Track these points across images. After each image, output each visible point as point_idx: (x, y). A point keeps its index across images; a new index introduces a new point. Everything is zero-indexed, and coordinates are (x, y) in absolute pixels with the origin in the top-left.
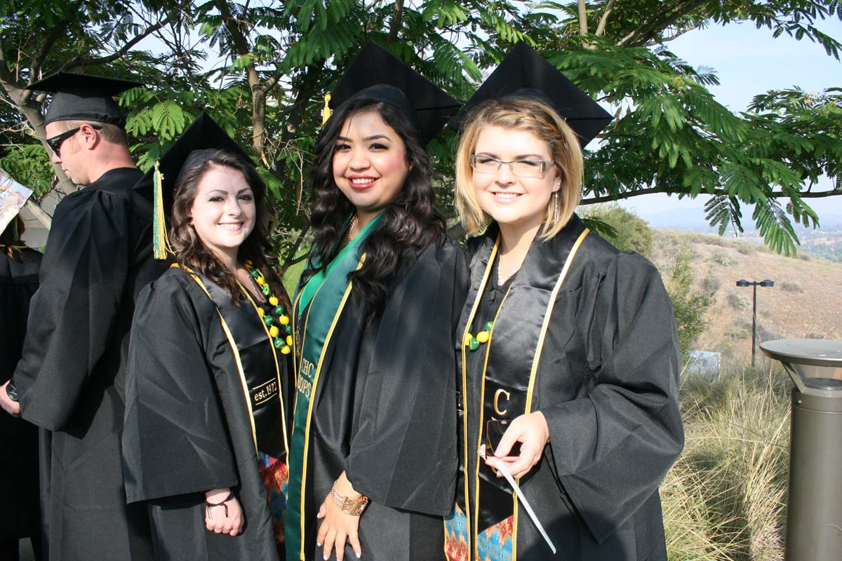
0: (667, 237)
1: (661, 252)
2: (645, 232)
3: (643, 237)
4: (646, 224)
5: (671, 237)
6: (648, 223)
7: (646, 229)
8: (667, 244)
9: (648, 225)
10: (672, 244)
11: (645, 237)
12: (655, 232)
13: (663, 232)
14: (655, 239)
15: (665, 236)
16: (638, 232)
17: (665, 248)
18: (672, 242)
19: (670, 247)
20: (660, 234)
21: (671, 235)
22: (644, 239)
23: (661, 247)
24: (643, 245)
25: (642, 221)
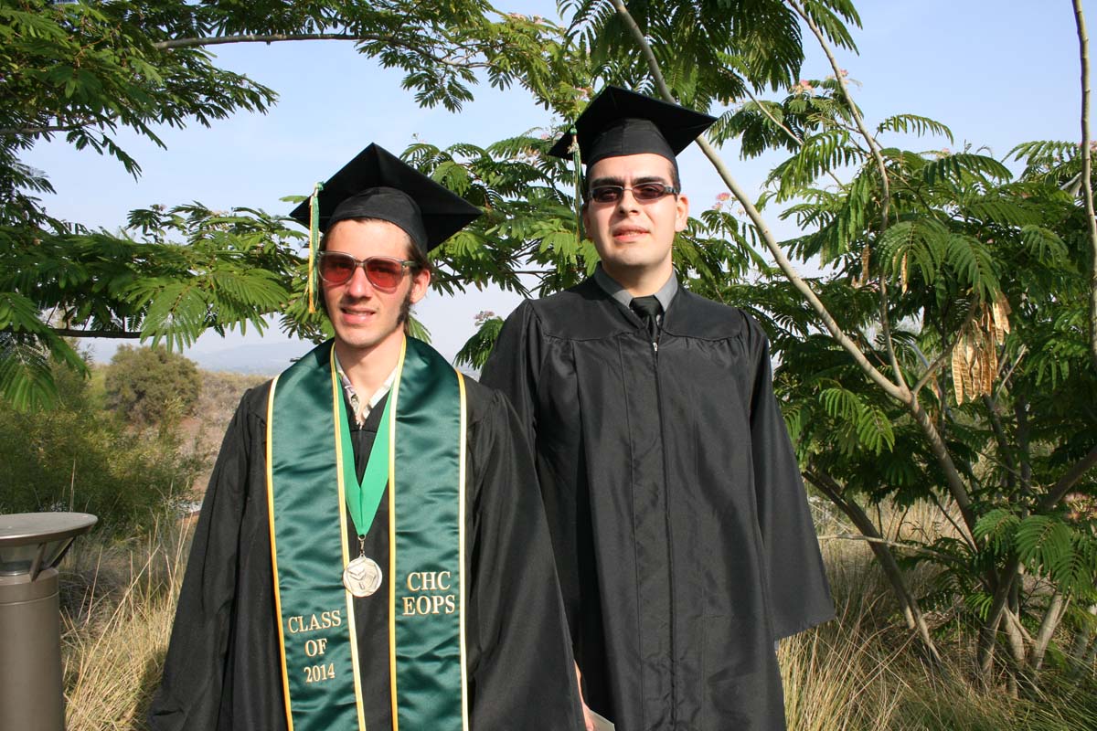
0: (222, 382)
1: (214, 402)
2: (192, 376)
3: (190, 383)
4: (194, 365)
5: (228, 382)
6: (196, 363)
7: (195, 372)
8: (223, 391)
9: (197, 367)
10: (229, 391)
11: (193, 382)
12: (207, 375)
13: (216, 376)
14: (206, 385)
15: (221, 380)
16: (182, 376)
17: (220, 396)
18: (229, 388)
19: (226, 394)
20: (213, 377)
21: (228, 379)
22: (192, 386)
23: (215, 395)
24: (189, 393)
25: (188, 360)
